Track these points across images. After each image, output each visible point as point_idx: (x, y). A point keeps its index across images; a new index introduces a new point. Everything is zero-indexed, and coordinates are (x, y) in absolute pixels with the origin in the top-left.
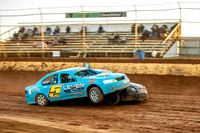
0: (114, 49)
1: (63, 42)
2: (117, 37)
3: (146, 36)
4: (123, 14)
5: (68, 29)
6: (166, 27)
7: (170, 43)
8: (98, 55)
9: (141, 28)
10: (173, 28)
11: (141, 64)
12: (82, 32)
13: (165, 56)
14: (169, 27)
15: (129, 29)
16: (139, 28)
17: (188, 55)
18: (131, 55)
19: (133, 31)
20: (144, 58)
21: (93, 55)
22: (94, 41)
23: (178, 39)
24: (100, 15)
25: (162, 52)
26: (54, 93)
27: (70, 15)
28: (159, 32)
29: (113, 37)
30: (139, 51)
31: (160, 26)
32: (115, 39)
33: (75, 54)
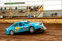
0: (21, 15)
1: (4, 13)
2: (22, 11)
3: (31, 10)
4: (24, 3)
5: (5, 8)
6: (38, 7)
7: (40, 12)
8: (16, 17)
9: (30, 8)
10: (40, 7)
11: (30, 20)
12: (10, 9)
13: (38, 17)
14: (39, 7)
15: (26, 8)
16: (29, 8)
17: (46, 16)
18: (27, 17)
19: (27, 9)
20: (31, 18)
21: (14, 17)
22: (14, 12)
23: (42, 11)
24: (16, 3)
25: (37, 16)
26: (17, 30)
27: (6, 4)
28: (36, 9)
29: (20, 11)
30: (29, 15)
31: (36, 7)
32: (21, 11)
33: (8, 17)
